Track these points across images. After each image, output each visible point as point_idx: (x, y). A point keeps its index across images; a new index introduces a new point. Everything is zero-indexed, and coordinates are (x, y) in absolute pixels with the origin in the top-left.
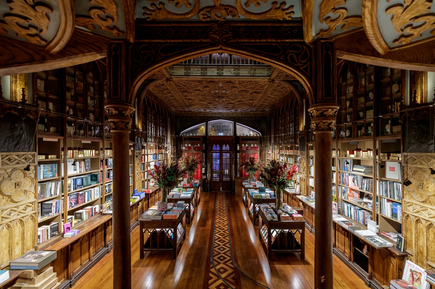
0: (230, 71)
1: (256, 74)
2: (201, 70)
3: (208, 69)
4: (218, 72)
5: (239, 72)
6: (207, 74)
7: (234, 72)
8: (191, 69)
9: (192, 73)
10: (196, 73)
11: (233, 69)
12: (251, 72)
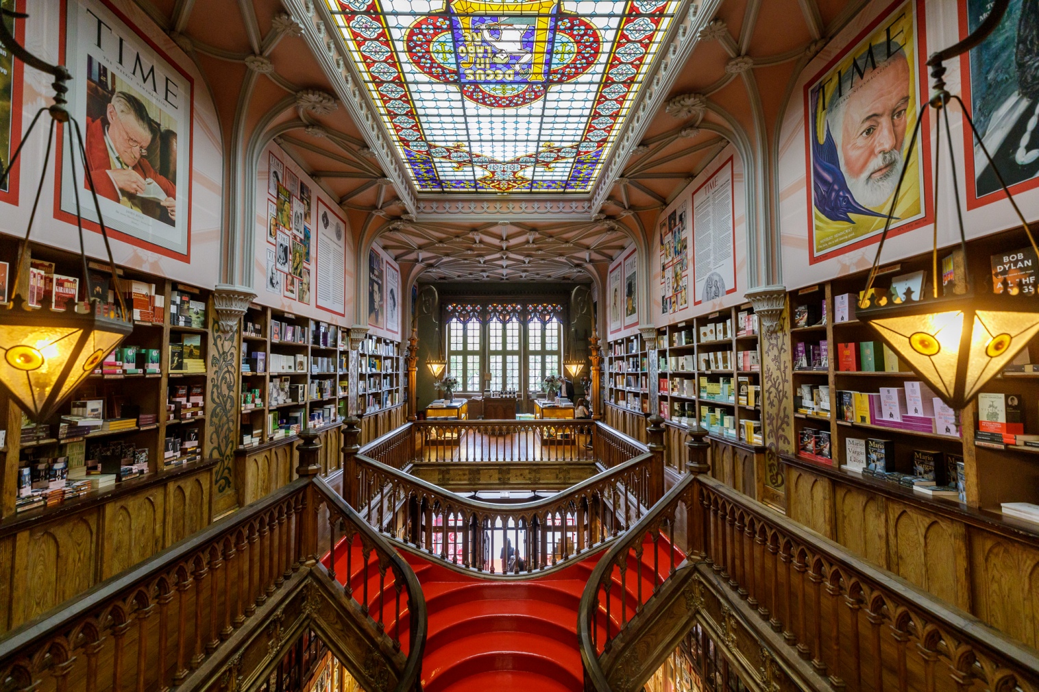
0: (521, 475)
1: (569, 478)
2: (470, 474)
3: (481, 472)
4: (500, 476)
5: (538, 476)
6: (481, 482)
7: (529, 476)
8: (451, 472)
9: (452, 480)
10: (460, 480)
11: (527, 471)
12: (560, 476)
